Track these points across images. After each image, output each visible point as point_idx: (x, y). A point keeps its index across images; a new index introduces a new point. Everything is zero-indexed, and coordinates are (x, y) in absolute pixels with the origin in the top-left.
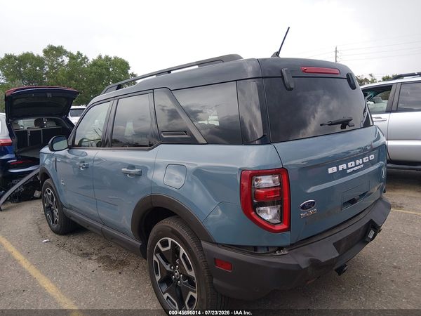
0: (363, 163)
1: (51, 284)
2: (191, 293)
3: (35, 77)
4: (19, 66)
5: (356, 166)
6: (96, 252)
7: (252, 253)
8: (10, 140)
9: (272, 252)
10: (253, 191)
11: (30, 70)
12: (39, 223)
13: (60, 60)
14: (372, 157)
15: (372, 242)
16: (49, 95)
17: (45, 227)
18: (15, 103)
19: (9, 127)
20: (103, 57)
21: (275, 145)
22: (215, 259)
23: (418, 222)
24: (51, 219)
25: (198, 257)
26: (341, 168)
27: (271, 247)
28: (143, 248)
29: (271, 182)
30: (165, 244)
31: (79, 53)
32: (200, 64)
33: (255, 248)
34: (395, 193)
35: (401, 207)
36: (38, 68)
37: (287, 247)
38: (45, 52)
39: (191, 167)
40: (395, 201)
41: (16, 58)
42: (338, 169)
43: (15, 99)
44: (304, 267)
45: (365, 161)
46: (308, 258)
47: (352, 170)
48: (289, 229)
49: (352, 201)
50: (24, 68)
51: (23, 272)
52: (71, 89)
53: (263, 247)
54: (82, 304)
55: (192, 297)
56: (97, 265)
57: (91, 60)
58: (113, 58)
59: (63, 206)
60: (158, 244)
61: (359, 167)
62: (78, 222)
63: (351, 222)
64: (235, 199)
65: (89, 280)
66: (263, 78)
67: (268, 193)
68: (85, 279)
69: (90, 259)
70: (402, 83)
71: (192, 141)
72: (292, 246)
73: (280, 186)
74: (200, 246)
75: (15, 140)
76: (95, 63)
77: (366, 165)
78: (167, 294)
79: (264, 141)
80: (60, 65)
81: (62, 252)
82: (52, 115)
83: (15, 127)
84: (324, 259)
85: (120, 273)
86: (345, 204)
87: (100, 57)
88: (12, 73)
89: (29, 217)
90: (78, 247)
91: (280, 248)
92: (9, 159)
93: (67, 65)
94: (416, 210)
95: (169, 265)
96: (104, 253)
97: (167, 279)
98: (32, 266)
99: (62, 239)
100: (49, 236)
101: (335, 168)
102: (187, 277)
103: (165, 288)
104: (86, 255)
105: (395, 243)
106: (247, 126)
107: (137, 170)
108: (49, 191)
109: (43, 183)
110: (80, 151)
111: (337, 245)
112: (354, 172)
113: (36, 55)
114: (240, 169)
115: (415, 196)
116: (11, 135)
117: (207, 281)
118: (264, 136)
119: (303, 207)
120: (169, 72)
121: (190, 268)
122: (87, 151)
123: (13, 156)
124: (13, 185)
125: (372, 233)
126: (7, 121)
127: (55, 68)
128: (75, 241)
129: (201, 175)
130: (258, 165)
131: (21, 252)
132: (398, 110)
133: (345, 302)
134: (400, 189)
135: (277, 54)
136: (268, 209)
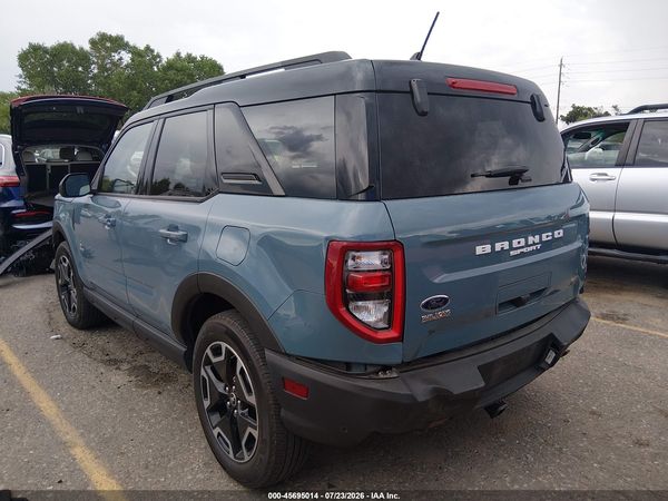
0: (541, 241)
1: (51, 404)
2: (249, 430)
3: (76, 82)
4: (51, 63)
5: (527, 245)
6: (129, 358)
7: (339, 373)
8: (16, 179)
9: (373, 373)
10: (346, 274)
11: (68, 71)
12: (52, 309)
13: (117, 57)
14: (559, 233)
15: (552, 368)
16: (80, 110)
17: (59, 316)
18: (26, 121)
19: (17, 158)
20: (183, 55)
21: (387, 203)
22: (283, 379)
23: (646, 344)
24: (66, 305)
25: (260, 374)
26: (498, 247)
27: (371, 365)
28: (188, 356)
29: (378, 262)
30: (217, 351)
31: (148, 48)
32: (286, 65)
33: (348, 365)
34: (618, 297)
35: (624, 320)
36: (80, 69)
37: (397, 366)
38: (93, 42)
39: (258, 232)
40: (616, 310)
41: (45, 51)
42: (493, 248)
43: (28, 113)
44: (421, 398)
45: (544, 239)
46: (431, 386)
47: (519, 251)
48: (400, 339)
49: (517, 302)
50: (59, 68)
51: (12, 382)
52: (115, 103)
53: (359, 364)
54: (92, 436)
55: (251, 436)
56: (128, 378)
57: (164, 61)
58: (199, 59)
59: (83, 285)
60: (208, 351)
61: (534, 248)
62: (103, 311)
63: (515, 336)
64: (317, 286)
65: (110, 401)
66: (376, 91)
67: (370, 280)
68: (105, 398)
69: (118, 368)
70: (646, 120)
71: (263, 190)
72: (405, 366)
73: (390, 270)
74: (263, 358)
75: (25, 178)
76: (170, 66)
77: (546, 246)
78: (218, 430)
79: (371, 195)
80: (116, 64)
81: (78, 356)
82: (86, 143)
83: (25, 159)
84: (457, 390)
85: (160, 393)
86: (503, 305)
87: (178, 54)
88: (39, 74)
89: (38, 299)
90: (103, 350)
91: (385, 368)
92: (14, 208)
93: (127, 66)
94: (648, 326)
95: (223, 385)
96: (141, 361)
97: (220, 406)
98: (28, 374)
99: (82, 336)
100: (63, 330)
101: (489, 246)
102: (246, 405)
103: (216, 418)
104: (114, 363)
105: (602, 376)
106: (351, 175)
107: (181, 233)
108: (65, 261)
109: (56, 247)
110: (111, 199)
111: (485, 370)
112: (523, 255)
113: (77, 48)
114: (327, 238)
115: (651, 303)
116: (19, 170)
117: (272, 413)
118: (370, 187)
119: (427, 306)
120: (243, 76)
121: (249, 391)
122: (119, 200)
123: (21, 203)
124: (18, 248)
125: (552, 355)
126: (14, 149)
127: (107, 70)
128: (101, 340)
129: (270, 245)
130: (361, 233)
131: (16, 351)
132: (634, 164)
133: (501, 461)
134: (630, 291)
135: (419, 56)
136: (370, 304)
